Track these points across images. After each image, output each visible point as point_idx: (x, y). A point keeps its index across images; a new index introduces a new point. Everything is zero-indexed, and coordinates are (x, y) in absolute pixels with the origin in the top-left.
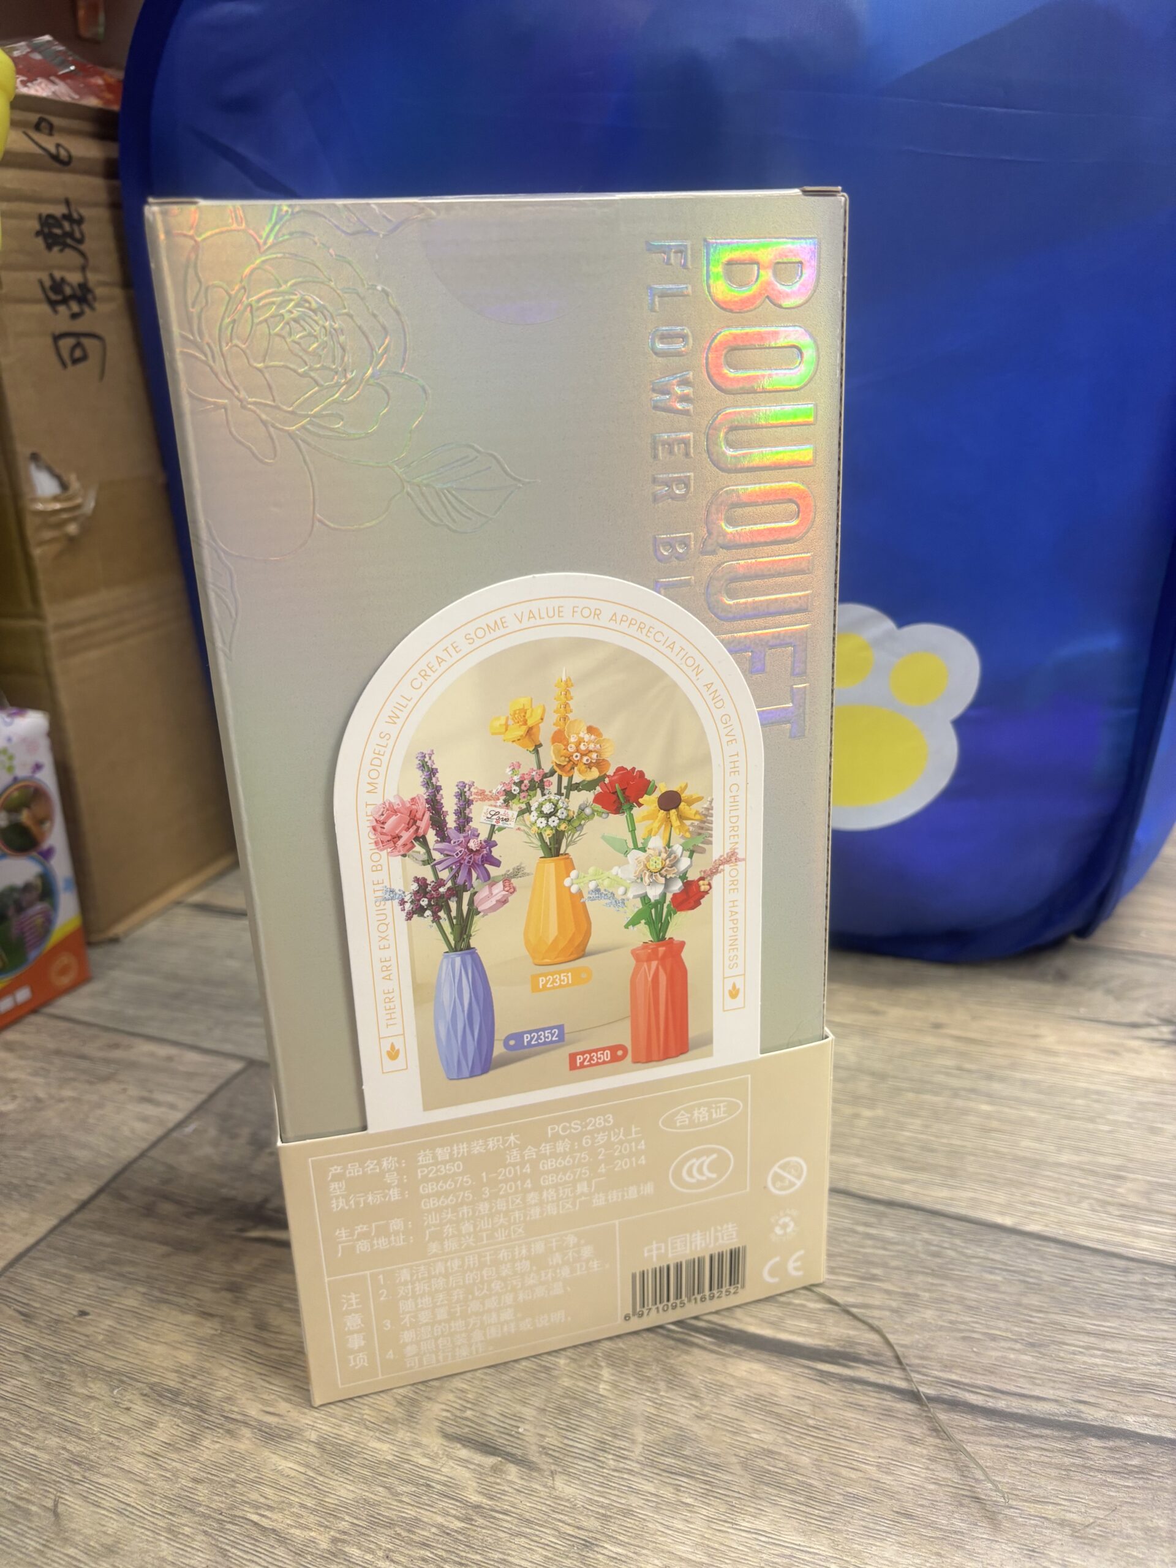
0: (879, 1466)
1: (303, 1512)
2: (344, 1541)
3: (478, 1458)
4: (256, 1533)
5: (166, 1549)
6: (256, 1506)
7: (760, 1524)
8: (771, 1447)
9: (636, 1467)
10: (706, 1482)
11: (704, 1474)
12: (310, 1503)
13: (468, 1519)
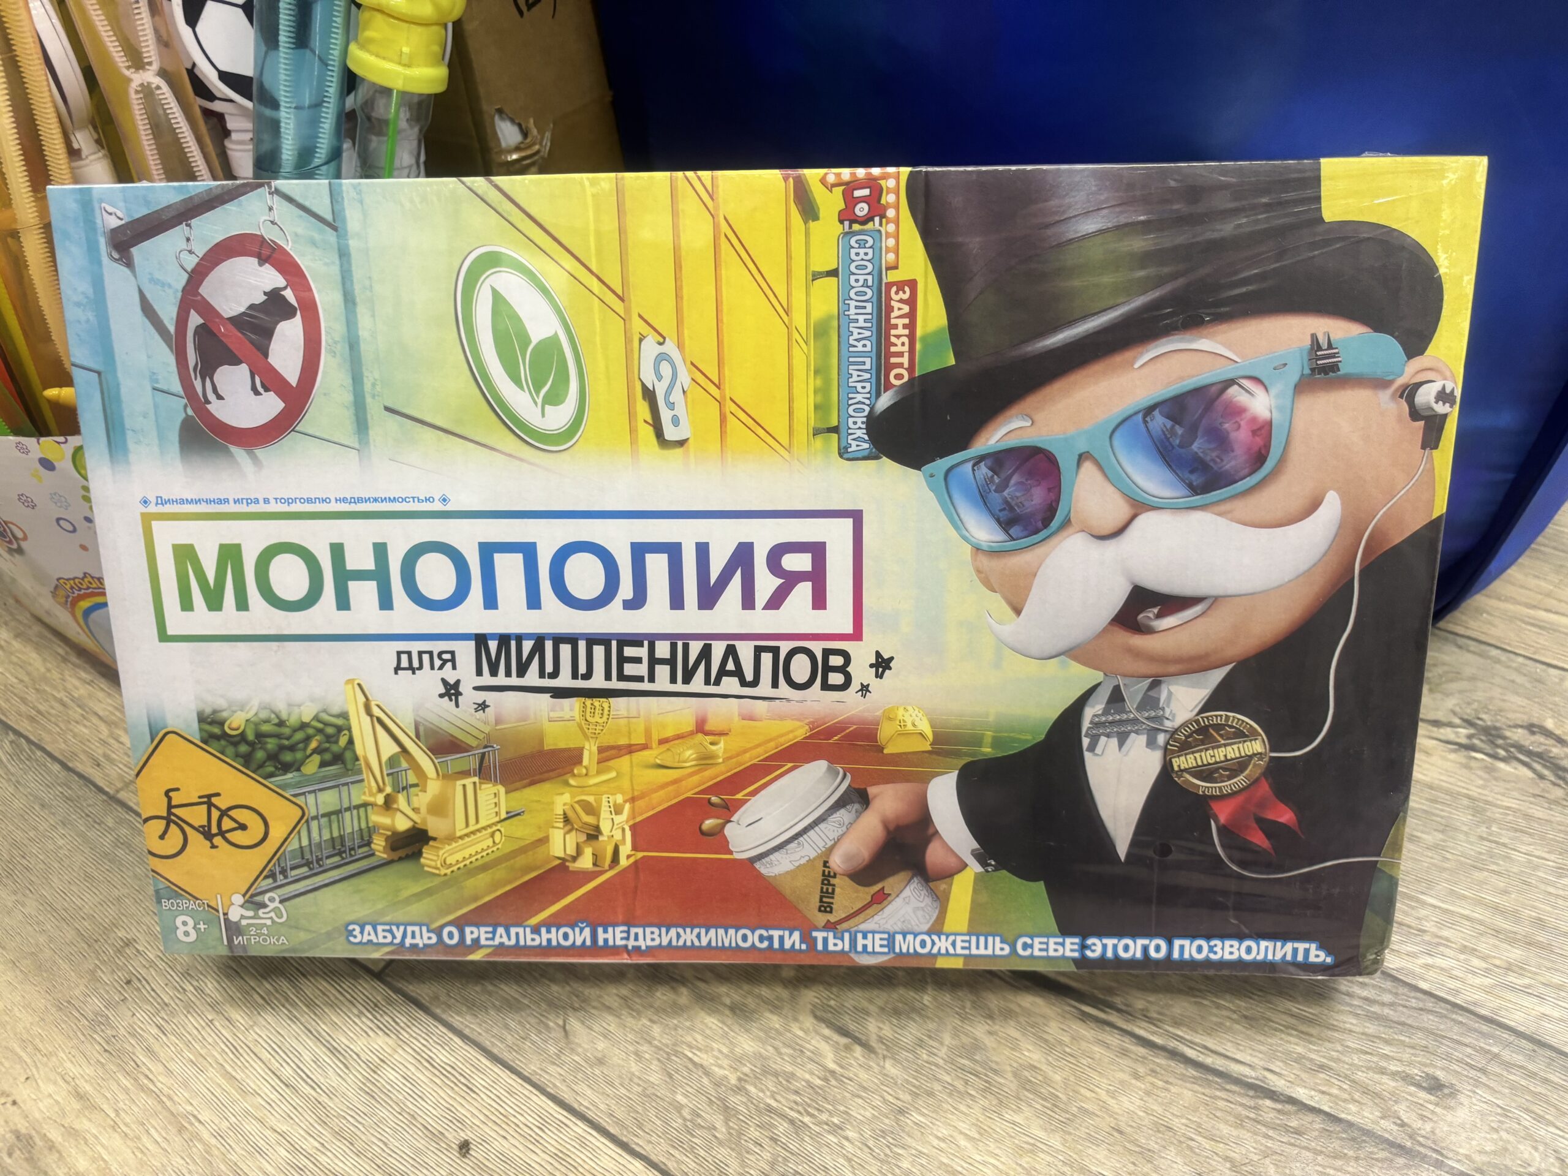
0: (1108, 1091)
1: (720, 1056)
2: (745, 1081)
3: (836, 1037)
4: (690, 1066)
5: (635, 1068)
6: (690, 1046)
7: (1018, 1119)
8: (1035, 1064)
9: (941, 1062)
10: (986, 1082)
11: (986, 1075)
12: (725, 1050)
13: (826, 1080)
